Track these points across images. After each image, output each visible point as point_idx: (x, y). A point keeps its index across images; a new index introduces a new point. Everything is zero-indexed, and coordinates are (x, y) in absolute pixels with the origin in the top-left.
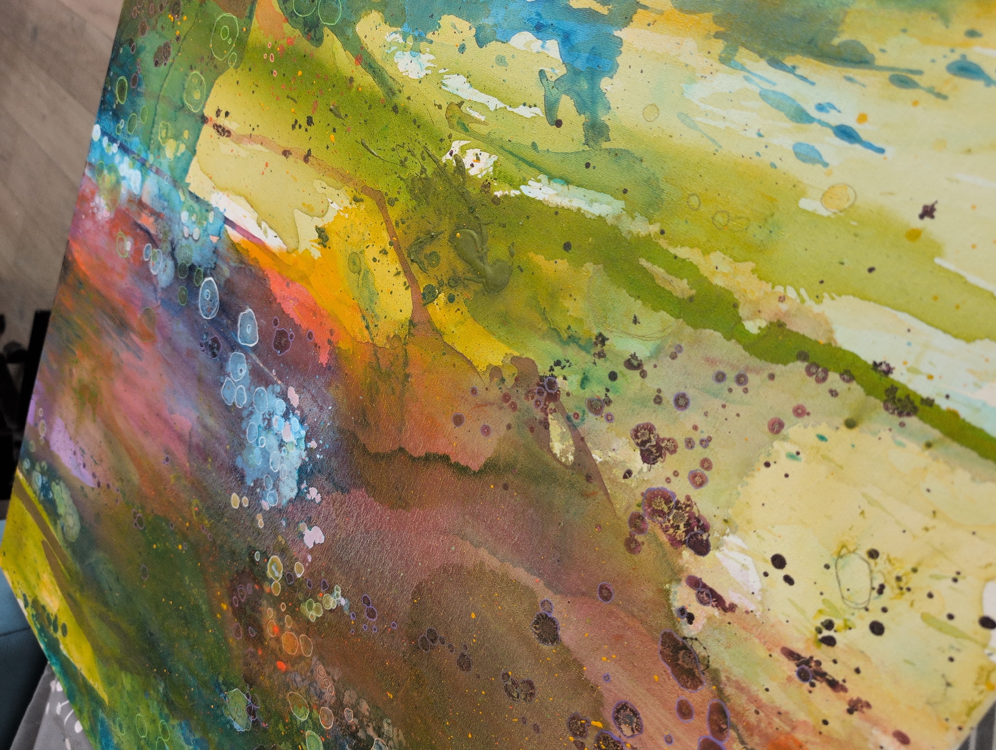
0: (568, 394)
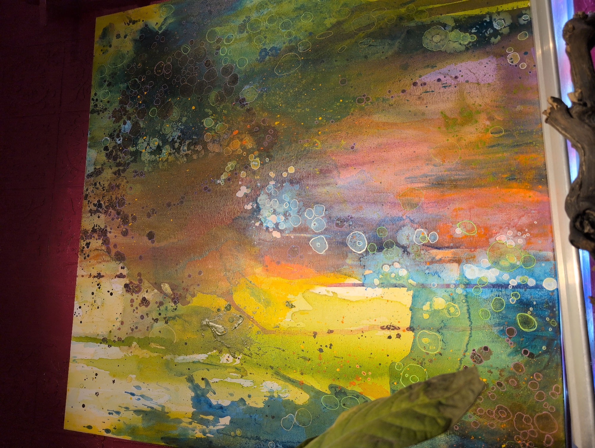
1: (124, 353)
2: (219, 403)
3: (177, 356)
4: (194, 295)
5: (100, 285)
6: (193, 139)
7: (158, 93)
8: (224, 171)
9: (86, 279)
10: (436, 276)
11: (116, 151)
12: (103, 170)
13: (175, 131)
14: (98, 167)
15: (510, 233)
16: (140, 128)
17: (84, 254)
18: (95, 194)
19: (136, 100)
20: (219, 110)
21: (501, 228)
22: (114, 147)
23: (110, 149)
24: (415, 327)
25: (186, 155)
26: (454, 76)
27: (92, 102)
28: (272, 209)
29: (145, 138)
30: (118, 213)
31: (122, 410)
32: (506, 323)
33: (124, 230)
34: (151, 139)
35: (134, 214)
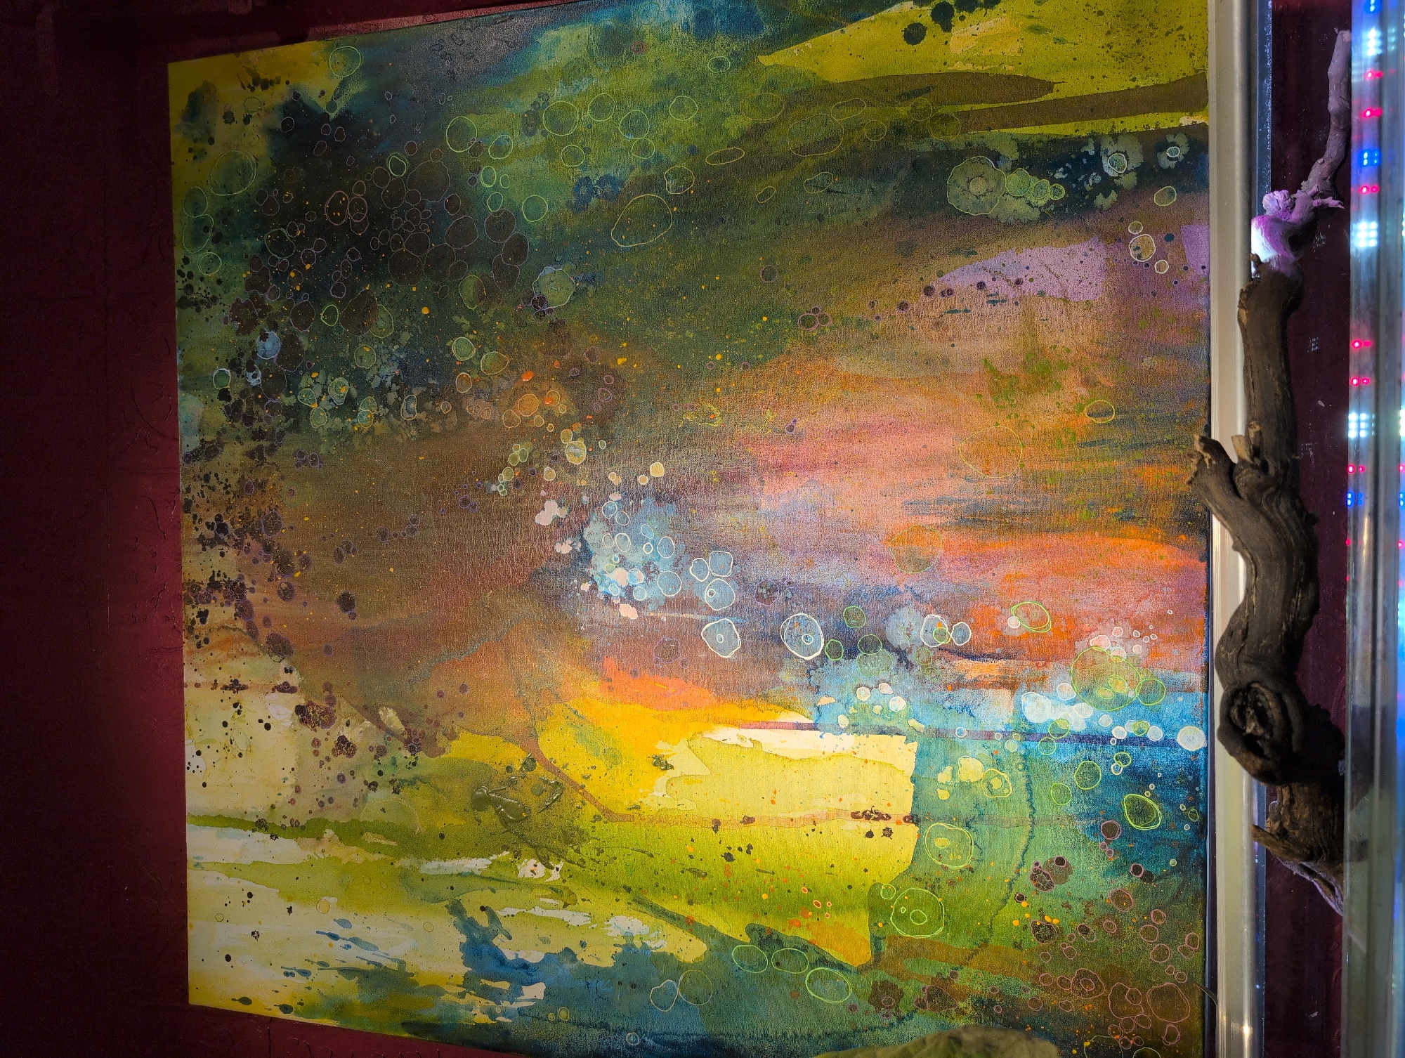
0: (400, 749)
1: (308, 852)
2: (520, 957)
3: (423, 860)
4: (453, 736)
5: (241, 707)
6: (429, 386)
7: (338, 268)
8: (507, 465)
9: (205, 691)
10: (966, 713)
11: (248, 403)
12: (222, 445)
13: (385, 363)
14: (208, 438)
15: (1118, 631)
16: (302, 352)
17: (197, 637)
18: (208, 502)
19: (286, 282)
20: (485, 320)
21: (1100, 621)
22: (244, 393)
23: (234, 397)
24: (920, 816)
25: (416, 422)
26: (1013, 279)
27: (178, 278)
28: (616, 556)
29: (314, 375)
30: (268, 549)
31: (314, 969)
32: (1101, 813)
33: (284, 586)
34: (329, 378)
35: (305, 552)
